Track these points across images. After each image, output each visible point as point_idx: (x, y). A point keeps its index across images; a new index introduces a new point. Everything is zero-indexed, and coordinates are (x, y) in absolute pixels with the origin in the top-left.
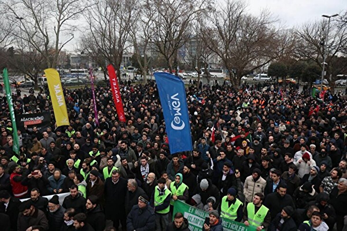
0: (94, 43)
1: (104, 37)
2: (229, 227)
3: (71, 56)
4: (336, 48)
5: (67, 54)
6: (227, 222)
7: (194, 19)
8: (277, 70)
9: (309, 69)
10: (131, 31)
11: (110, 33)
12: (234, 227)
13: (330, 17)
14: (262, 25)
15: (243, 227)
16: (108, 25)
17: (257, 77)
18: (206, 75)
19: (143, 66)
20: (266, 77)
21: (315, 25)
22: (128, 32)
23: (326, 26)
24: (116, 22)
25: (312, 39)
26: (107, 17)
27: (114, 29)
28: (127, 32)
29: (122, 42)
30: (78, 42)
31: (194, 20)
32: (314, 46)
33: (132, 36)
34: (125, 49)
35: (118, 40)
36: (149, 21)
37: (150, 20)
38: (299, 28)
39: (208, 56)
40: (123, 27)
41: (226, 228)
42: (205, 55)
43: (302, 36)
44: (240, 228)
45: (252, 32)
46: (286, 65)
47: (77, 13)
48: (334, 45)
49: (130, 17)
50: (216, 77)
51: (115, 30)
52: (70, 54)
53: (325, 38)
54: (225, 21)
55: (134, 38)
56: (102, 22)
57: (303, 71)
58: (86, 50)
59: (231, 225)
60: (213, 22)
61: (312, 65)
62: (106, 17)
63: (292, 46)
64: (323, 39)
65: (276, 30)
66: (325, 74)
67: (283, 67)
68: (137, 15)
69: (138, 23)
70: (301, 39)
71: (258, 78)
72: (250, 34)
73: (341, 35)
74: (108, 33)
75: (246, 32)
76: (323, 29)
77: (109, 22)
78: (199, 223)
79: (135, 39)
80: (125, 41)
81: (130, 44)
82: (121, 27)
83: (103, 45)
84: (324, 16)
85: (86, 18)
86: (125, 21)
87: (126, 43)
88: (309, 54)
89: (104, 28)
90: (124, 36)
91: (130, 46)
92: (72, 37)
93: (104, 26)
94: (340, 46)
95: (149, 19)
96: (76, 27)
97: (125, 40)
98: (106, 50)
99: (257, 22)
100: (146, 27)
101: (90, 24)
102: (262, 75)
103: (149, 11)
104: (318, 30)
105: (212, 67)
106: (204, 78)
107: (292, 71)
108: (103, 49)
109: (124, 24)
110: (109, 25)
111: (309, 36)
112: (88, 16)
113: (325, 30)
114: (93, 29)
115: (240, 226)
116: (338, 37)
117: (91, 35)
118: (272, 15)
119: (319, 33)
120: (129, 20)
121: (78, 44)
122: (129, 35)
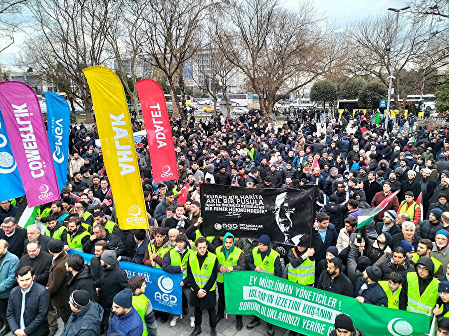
0: (49, 52)
1: (67, 43)
2: (313, 300)
3: (11, 75)
4: (406, 57)
5: (3, 72)
6: (310, 292)
7: (204, 18)
8: (323, 92)
9: (369, 88)
10: (109, 36)
11: (75, 37)
12: (321, 299)
13: (398, 11)
14: (302, 25)
15: (334, 299)
16: (72, 24)
17: (295, 103)
18: (225, 102)
19: (132, 90)
20: (308, 102)
21: (377, 25)
22: (105, 37)
23: (392, 25)
24: (84, 20)
25: (372, 44)
26: (68, 11)
27: (81, 32)
28: (102, 37)
29: (96, 52)
30: (22, 50)
31: (204, 20)
32: (375, 54)
33: (112, 44)
34: (103, 63)
35: (89, 49)
36: (136, 21)
37: (138, 19)
38: (355, 30)
39: (226, 74)
40: (96, 28)
41: (309, 301)
42: (222, 72)
43: (359, 41)
44: (329, 301)
45: (289, 36)
46: (335, 85)
47: (17, 3)
48: (403, 52)
49: (106, 12)
50: (238, 105)
51: (83, 32)
52: (9, 71)
53: (391, 42)
54: (251, 20)
55: (115, 47)
56: (61, 19)
57: (360, 92)
58: (37, 64)
59: (316, 295)
60: (234, 22)
61: (372, 82)
62: (66, 12)
63: (344, 56)
64: (388, 44)
65: (323, 34)
66: (393, 93)
67: (331, 87)
68: (118, 10)
69: (120, 23)
70: (357, 45)
71: (297, 104)
72: (286, 40)
73: (413, 38)
74: (73, 39)
75: (280, 37)
76: (388, 30)
77: (72, 19)
78: (266, 298)
79: (117, 49)
80: (101, 51)
81: (110, 55)
82: (93, 28)
83: (66, 56)
84: (390, 9)
85: (34, 11)
86: (99, 19)
87: (104, 53)
88: (368, 66)
89: (65, 30)
90: (100, 43)
91: (110, 58)
92: (12, 41)
93: (65, 26)
94: (412, 53)
95: (136, 18)
96: (16, 26)
97: (102, 48)
98: (71, 64)
99: (296, 22)
100: (133, 29)
101: (41, 22)
102: (302, 100)
103: (136, 5)
104: (381, 32)
105: (232, 91)
106: (222, 107)
107: (345, 91)
108: (66, 63)
109: (98, 24)
110: (74, 24)
111: (369, 41)
112: (35, 7)
113: (390, 31)
114: (47, 30)
115: (330, 298)
116: (408, 40)
117: (45, 39)
118: (317, 10)
119: (382, 35)
120: (105, 18)
121: (23, 53)
122: (106, 41)
